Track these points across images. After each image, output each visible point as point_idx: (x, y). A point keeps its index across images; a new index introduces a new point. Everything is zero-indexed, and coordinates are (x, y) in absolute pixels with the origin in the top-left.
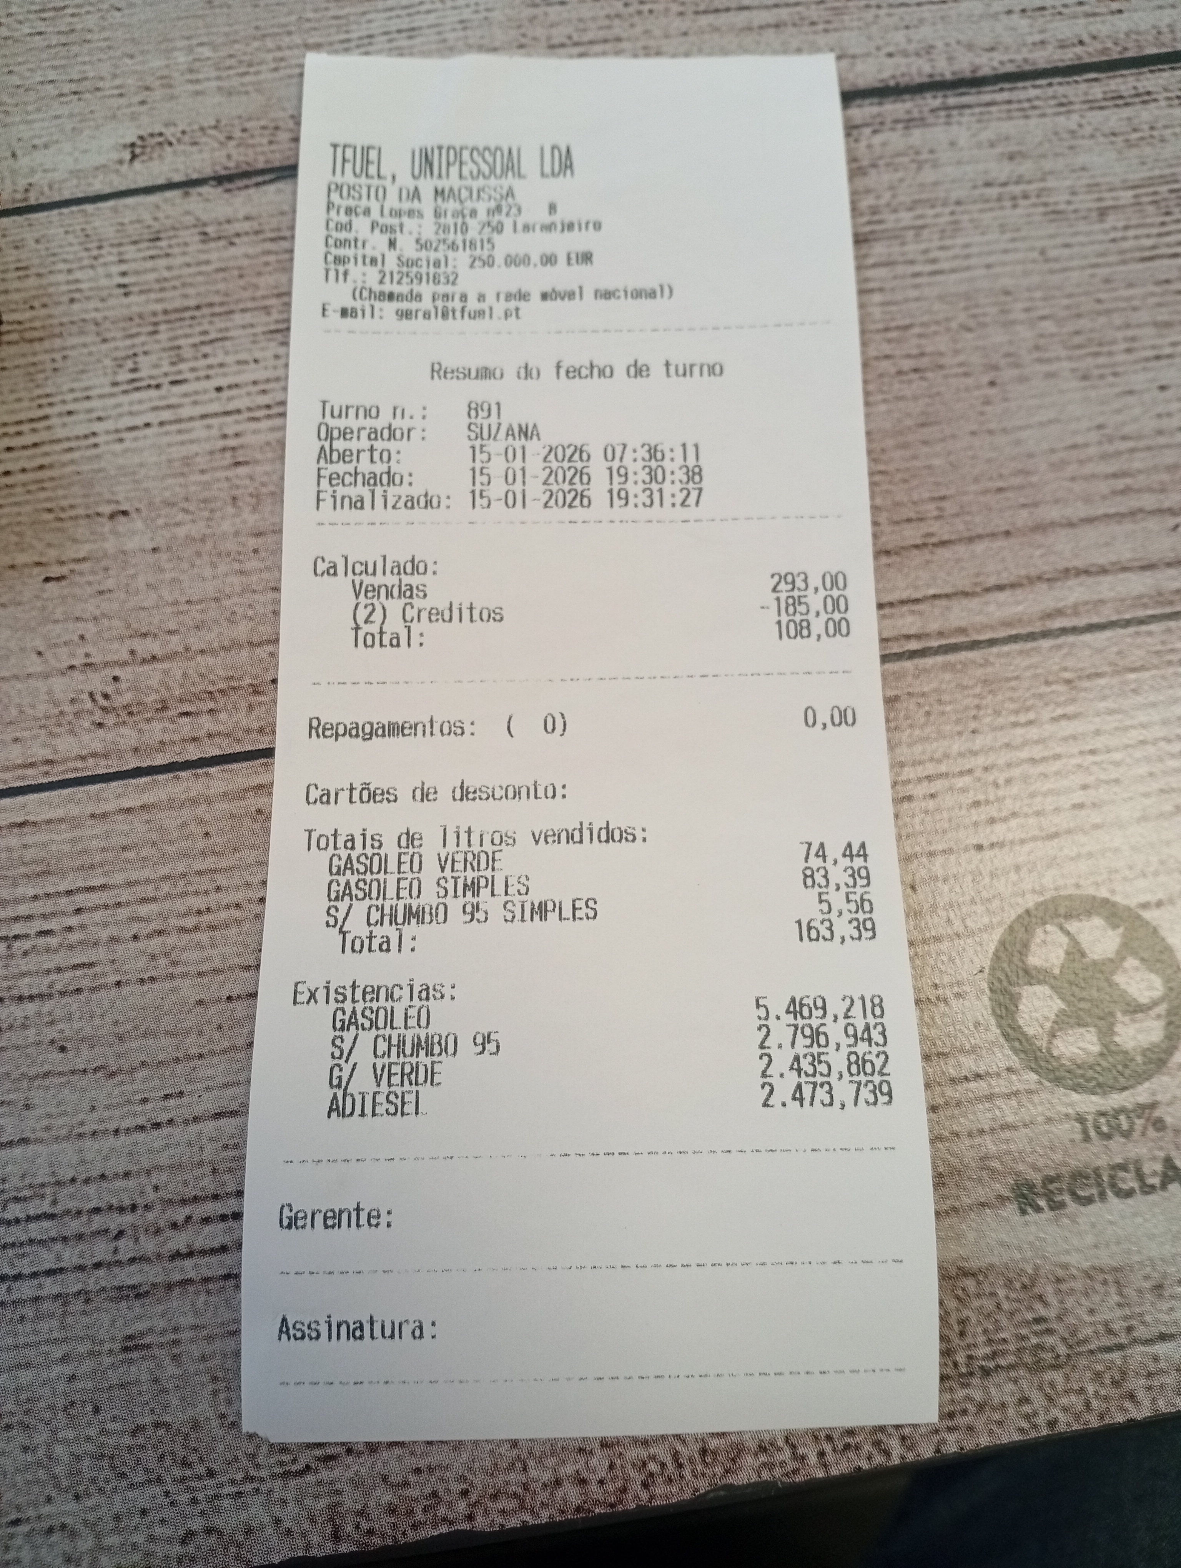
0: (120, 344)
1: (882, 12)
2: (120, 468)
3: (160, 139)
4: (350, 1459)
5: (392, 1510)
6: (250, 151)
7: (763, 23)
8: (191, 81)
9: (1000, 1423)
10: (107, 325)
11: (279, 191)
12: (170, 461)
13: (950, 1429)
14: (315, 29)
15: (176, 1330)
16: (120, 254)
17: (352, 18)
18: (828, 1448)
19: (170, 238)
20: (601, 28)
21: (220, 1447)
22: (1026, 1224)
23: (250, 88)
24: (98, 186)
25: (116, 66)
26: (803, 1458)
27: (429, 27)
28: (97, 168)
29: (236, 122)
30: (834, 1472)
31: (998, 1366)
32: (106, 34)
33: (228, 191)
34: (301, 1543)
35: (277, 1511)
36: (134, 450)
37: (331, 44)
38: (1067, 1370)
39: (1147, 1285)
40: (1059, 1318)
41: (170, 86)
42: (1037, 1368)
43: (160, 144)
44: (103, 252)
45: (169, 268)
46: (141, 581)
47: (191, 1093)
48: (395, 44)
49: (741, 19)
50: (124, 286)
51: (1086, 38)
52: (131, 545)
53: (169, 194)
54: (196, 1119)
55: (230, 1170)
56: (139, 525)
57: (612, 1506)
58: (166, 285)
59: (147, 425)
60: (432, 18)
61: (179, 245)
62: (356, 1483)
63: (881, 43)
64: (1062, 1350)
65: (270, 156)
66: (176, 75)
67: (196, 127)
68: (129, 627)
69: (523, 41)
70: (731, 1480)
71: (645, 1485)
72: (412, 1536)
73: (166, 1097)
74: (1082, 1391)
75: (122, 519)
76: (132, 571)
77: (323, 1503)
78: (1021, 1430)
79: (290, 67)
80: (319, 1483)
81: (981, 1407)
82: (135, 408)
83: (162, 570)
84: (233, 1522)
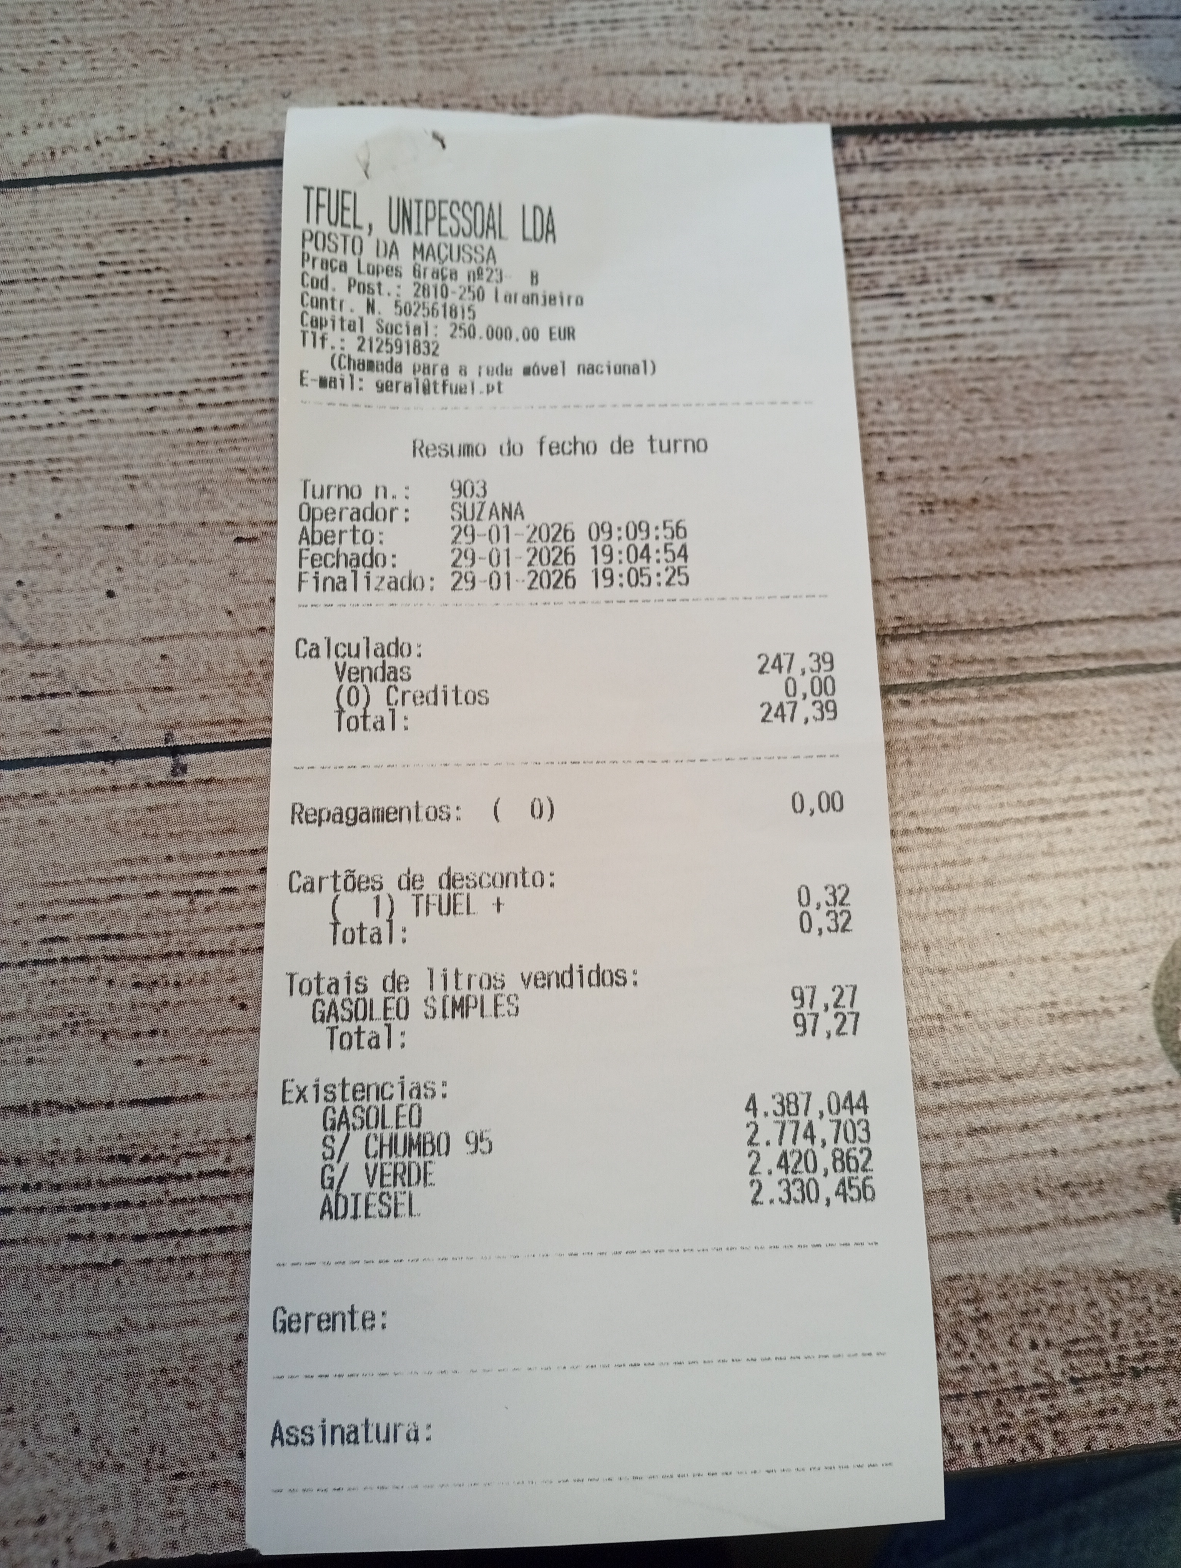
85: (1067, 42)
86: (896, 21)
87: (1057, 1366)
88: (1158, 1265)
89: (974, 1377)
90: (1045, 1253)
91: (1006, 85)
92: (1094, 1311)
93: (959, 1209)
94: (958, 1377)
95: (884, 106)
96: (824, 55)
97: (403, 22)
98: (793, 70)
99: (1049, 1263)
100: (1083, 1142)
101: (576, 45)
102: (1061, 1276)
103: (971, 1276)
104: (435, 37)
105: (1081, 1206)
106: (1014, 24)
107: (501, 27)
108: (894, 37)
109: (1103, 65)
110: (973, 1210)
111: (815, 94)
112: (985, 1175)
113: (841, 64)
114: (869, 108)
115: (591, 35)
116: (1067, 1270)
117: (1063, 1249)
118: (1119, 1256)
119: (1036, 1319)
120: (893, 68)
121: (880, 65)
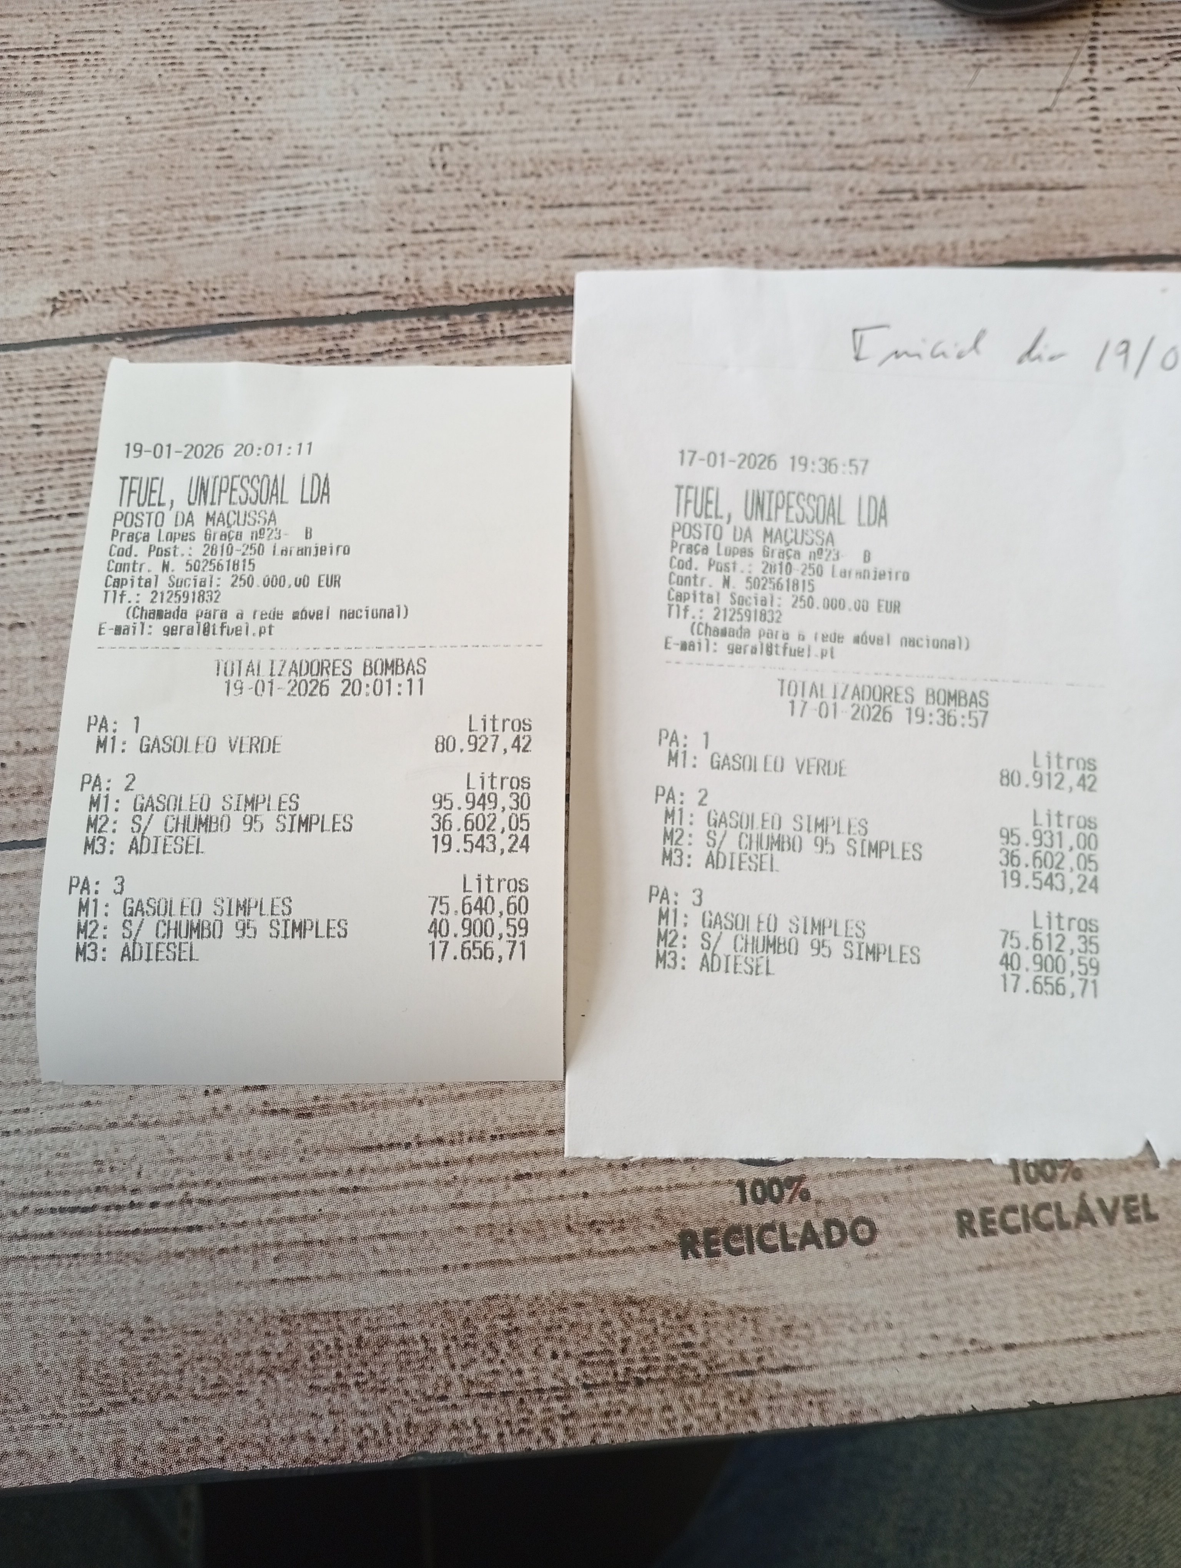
0: (30, 477)
1: (704, 215)
2: (21, 586)
3: (78, 296)
4: (134, 1406)
5: (163, 1448)
6: (152, 312)
7: (599, 220)
8: (108, 244)
9: (645, 1424)
10: (21, 460)
11: (173, 350)
12: (62, 583)
13: (605, 1425)
14: (216, 203)
15: (9, 1295)
16: (37, 397)
17: (249, 194)
18: (507, 1431)
19: (78, 386)
20: (459, 217)
21: (35, 1389)
22: (686, 1266)
23: (156, 254)
24: (23, 335)
25: (47, 227)
26: (486, 1436)
27: (314, 206)
28: (23, 319)
29: (142, 284)
30: (509, 1450)
31: (649, 1379)
32: (40, 197)
33: (131, 347)
34: (90, 1468)
35: (74, 1442)
36: (33, 572)
37: (228, 217)
38: (706, 1387)
39: (780, 1325)
40: (704, 1345)
41: (90, 248)
42: (681, 1382)
43: (77, 300)
44: (22, 394)
45: (76, 413)
46: (30, 684)
47: (35, 1110)
48: (282, 221)
49: (580, 215)
50: (37, 426)
51: (879, 249)
52: (24, 652)
53: (81, 346)
54: (38, 1131)
55: (61, 1174)
56: (33, 636)
57: (333, 1460)
58: (72, 428)
59: (47, 550)
60: (316, 199)
61: (85, 393)
62: (137, 1425)
63: (699, 243)
64: (703, 1371)
65: (169, 318)
66: (96, 237)
67: (108, 287)
68: (17, 722)
69: (392, 225)
70: (428, 1448)
71: (360, 1446)
72: (176, 1470)
73: (15, 1111)
74: (715, 1405)
75: (19, 630)
76: (24, 675)
77: (110, 1439)
78: (662, 1431)
79: (191, 236)
80: (108, 1423)
81: (631, 1410)
82: (38, 535)
83: (47, 676)
84: (40, 1448)
85: (696, 213)
86: (544, 199)
87: (573, 1374)
88: (667, 1291)
89: (503, 1380)
90: (571, 1279)
91: (637, 258)
92: (608, 1330)
93: (502, 1240)
94: (488, 1379)
95: (526, 281)
96: (478, 234)
97: (119, 216)
98: (449, 249)
99: (573, 1288)
100: (610, 1188)
101: (262, 232)
102: (580, 1300)
103: (507, 1296)
104: (144, 229)
105: (605, 1242)
106: (650, 199)
107: (200, 218)
108: (540, 214)
109: (728, 234)
110: (513, 1243)
111: (466, 272)
112: (525, 1214)
113: (491, 242)
114: (513, 284)
115: (276, 222)
116: (588, 1294)
117: (586, 1276)
118: (633, 1284)
119: (557, 1334)
120: (537, 245)
121: (526, 241)
